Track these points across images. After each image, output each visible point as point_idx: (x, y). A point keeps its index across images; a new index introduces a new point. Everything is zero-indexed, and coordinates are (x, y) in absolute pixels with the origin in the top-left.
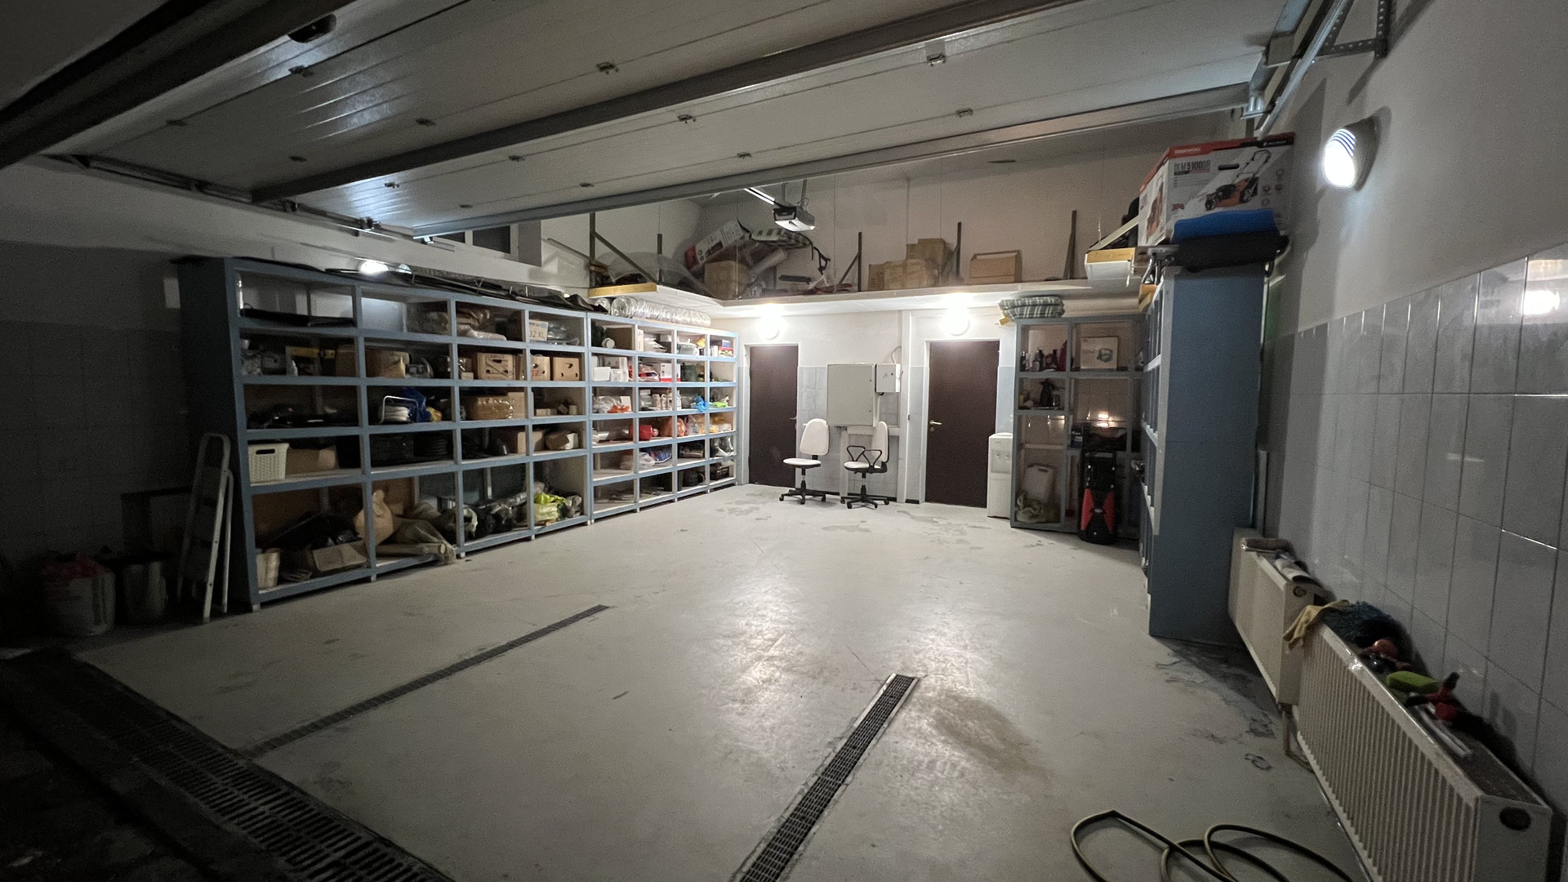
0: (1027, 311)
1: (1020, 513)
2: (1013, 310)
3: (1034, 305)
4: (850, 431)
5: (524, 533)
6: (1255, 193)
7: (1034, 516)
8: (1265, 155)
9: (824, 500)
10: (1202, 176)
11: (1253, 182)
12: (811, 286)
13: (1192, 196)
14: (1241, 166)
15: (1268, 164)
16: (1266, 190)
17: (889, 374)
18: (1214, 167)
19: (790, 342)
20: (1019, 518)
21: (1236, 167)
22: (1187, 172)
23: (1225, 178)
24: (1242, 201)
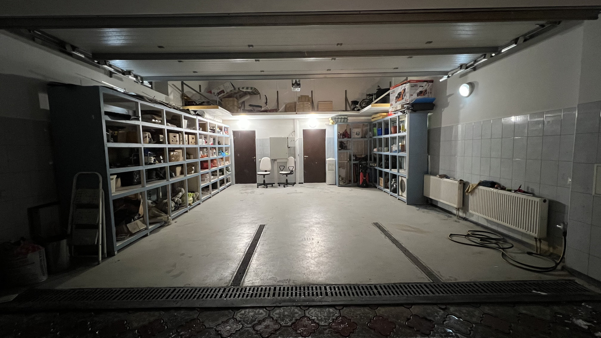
0: (339, 120)
1: (341, 182)
2: (336, 120)
3: (341, 118)
4: (278, 161)
5: (186, 209)
6: (426, 94)
7: (344, 183)
8: (428, 85)
9: (272, 186)
10: (416, 88)
11: (426, 91)
12: (263, 109)
13: (414, 93)
14: (424, 86)
15: (429, 87)
16: (428, 93)
17: (293, 140)
18: (419, 86)
19: (252, 129)
20: (340, 184)
21: (423, 87)
22: (413, 87)
23: (420, 89)
24: (424, 95)
